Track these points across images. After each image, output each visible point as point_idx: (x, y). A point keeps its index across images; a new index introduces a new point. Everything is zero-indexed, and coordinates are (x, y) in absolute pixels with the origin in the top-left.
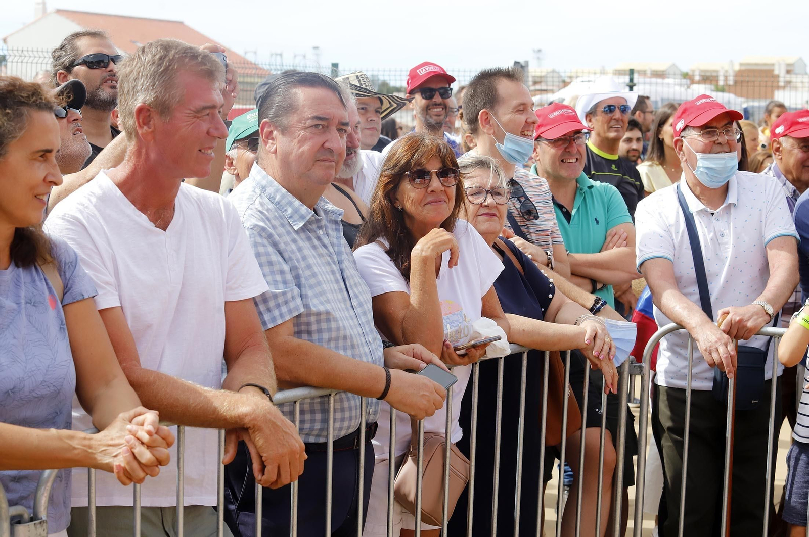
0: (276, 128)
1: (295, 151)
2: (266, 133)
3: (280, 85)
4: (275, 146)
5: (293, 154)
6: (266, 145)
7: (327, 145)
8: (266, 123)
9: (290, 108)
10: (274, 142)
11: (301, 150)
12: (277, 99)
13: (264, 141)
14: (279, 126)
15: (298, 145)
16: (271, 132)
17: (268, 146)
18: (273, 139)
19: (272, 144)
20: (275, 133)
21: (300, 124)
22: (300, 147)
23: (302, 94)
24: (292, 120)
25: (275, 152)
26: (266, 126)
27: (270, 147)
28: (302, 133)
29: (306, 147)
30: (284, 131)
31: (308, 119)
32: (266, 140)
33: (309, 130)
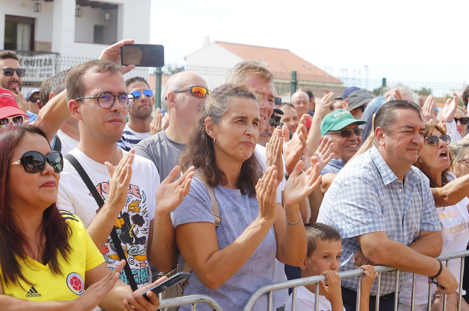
0: (384, 132)
1: (395, 144)
2: (379, 135)
3: (386, 107)
4: (384, 142)
5: (395, 147)
6: (379, 141)
7: (413, 141)
8: (378, 129)
9: (393, 121)
10: (384, 140)
11: (398, 144)
12: (385, 116)
13: (378, 139)
14: (386, 131)
15: (397, 141)
16: (382, 134)
17: (380, 142)
18: (382, 138)
19: (382, 141)
20: (384, 135)
21: (398, 130)
22: (398, 142)
23: (399, 113)
24: (392, 127)
25: (384, 145)
26: (379, 131)
27: (381, 142)
28: (400, 135)
29: (401, 142)
30: (389, 133)
31: (403, 127)
32: (379, 139)
33: (404, 133)
